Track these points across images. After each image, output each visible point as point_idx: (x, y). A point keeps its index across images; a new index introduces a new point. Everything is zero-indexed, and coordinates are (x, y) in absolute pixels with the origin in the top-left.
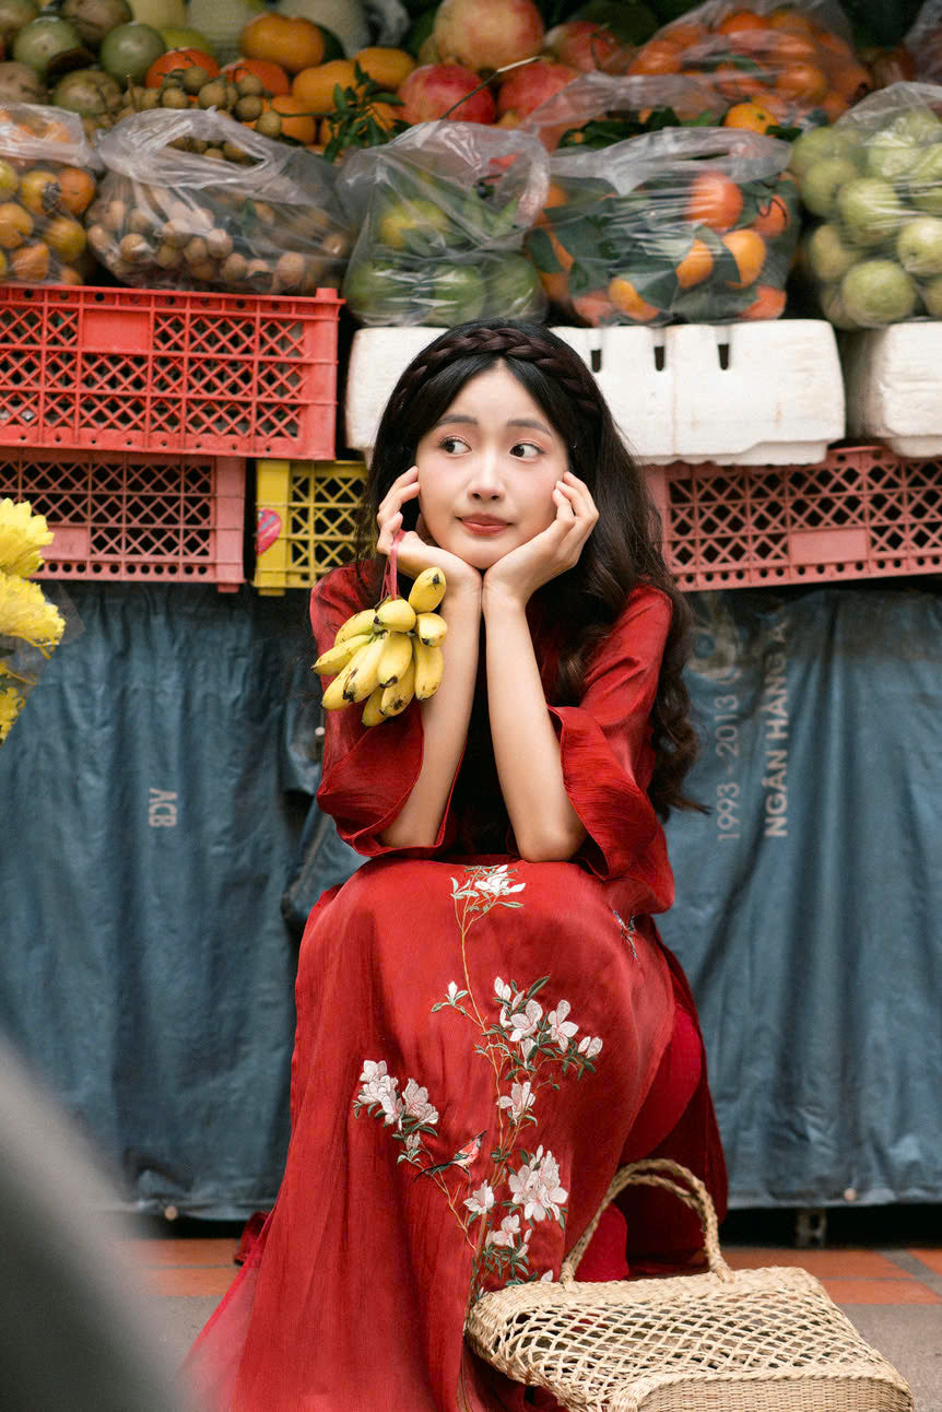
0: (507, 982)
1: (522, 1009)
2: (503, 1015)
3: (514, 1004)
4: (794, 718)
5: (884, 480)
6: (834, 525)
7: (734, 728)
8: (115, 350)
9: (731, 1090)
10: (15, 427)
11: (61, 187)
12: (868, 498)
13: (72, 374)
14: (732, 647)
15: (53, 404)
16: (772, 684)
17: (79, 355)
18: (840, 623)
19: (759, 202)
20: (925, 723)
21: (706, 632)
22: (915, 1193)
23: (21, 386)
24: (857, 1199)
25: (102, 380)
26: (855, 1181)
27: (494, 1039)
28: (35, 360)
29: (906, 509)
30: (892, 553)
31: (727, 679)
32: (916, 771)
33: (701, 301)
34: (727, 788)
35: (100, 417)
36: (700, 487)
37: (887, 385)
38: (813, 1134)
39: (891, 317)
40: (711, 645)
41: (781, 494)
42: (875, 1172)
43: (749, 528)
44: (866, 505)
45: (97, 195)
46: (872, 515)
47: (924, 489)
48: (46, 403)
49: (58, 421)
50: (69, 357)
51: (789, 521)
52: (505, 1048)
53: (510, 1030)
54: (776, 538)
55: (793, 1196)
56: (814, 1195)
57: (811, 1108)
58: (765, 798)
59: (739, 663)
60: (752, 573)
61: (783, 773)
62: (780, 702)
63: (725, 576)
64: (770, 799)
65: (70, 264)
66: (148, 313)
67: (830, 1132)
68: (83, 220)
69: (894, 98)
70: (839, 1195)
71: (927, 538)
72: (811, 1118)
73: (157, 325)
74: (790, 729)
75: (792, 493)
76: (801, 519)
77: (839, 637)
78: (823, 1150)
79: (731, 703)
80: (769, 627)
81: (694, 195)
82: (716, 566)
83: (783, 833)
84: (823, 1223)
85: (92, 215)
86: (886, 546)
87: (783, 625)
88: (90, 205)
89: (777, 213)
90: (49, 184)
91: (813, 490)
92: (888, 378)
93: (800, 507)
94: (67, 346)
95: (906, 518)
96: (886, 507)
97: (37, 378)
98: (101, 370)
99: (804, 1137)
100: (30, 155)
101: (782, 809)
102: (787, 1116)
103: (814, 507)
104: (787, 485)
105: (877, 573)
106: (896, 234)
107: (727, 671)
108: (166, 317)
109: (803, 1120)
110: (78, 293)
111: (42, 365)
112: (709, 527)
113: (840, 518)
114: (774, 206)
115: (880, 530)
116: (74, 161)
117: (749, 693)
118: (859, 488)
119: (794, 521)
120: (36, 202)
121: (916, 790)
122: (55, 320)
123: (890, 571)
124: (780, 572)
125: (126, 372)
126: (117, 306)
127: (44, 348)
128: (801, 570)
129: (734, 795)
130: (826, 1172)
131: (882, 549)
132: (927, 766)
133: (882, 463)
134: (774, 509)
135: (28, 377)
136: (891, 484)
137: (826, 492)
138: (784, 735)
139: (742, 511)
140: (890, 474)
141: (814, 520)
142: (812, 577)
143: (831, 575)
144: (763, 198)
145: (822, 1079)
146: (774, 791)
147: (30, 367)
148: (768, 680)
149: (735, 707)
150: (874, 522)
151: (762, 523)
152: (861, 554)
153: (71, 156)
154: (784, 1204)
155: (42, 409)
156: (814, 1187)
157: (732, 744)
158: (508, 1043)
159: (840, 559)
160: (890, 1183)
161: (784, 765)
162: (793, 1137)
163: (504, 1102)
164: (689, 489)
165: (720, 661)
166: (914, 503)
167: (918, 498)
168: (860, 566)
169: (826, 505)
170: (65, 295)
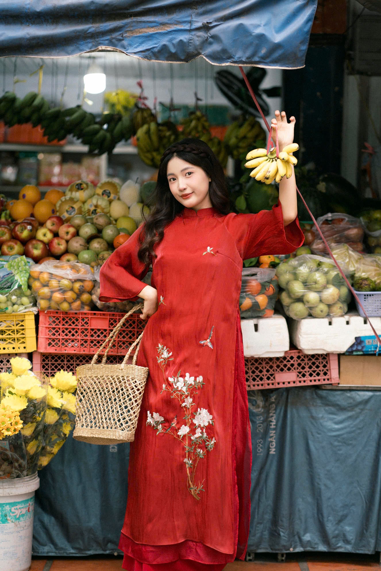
0: (171, 377)
1: (178, 381)
2: (174, 385)
3: (176, 381)
4: (277, 422)
5: (301, 359)
6: (287, 371)
7: (262, 425)
8: (99, 328)
9: (261, 521)
10: (72, 348)
11: (84, 286)
12: (297, 364)
13: (88, 334)
14: (261, 403)
15: (82, 342)
16: (271, 413)
17: (89, 329)
18: (289, 397)
19: (266, 287)
20: (312, 423)
21: (254, 398)
22: (309, 549)
23: (74, 337)
24: (293, 550)
25: (95, 335)
26: (293, 546)
27: (175, 392)
28: (78, 330)
29: (307, 367)
30: (303, 379)
31: (260, 412)
32: (310, 436)
33: (249, 314)
34: (260, 441)
35: (95, 345)
36: (250, 361)
37: (301, 336)
38: (282, 534)
39: (302, 317)
40: (256, 402)
41: (273, 363)
42: (298, 543)
43: (265, 372)
44: (296, 366)
45: (94, 286)
46: (298, 368)
47: (312, 361)
48: (81, 342)
49: (84, 346)
50: (86, 329)
51: (275, 371)
52: (178, 392)
53: (178, 388)
54: (272, 375)
55: (276, 550)
56: (281, 550)
57: (282, 527)
58: (270, 443)
59: (263, 407)
60: (266, 384)
61: (274, 437)
62: (273, 418)
63: (258, 385)
64: (271, 444)
65: (87, 305)
66: (107, 318)
67: (286, 533)
68: (90, 293)
69: (303, 258)
70: (289, 550)
71: (312, 375)
72: (281, 529)
73: (110, 321)
74: (276, 425)
75: (276, 363)
76: (278, 370)
77: (289, 400)
78: (284, 538)
79: (261, 418)
80: (270, 397)
81: (247, 286)
82: (256, 383)
83: (274, 453)
84: (285, 556)
85: (93, 292)
86: (301, 377)
87: (274, 397)
88: (93, 289)
89: (271, 290)
90: (80, 286)
91: (282, 362)
92: (301, 334)
93: (278, 366)
94: (86, 326)
95: (307, 369)
96: (301, 366)
97: (78, 335)
98: (95, 333)
99: (279, 535)
100: (76, 278)
101: (274, 446)
102: (274, 529)
103: (282, 366)
104: (275, 360)
105: (299, 384)
106: (303, 296)
107: (260, 409)
108: (112, 319)
109: (279, 530)
110: (89, 313)
111: (79, 332)
112: (253, 372)
113: (289, 369)
114: (271, 288)
115: (300, 373)
116: (87, 279)
117: (265, 415)
118: (294, 361)
119: (276, 370)
120: (77, 291)
121: (311, 443)
122: (83, 320)
123: (302, 384)
124: (273, 384)
125: (102, 333)
126: (99, 316)
127: (80, 327)
128: (279, 384)
129: (261, 443)
130: (285, 544)
131: (300, 378)
132: (313, 436)
133: (300, 354)
134: (271, 367)
135: (76, 335)
136: (303, 360)
137: (285, 362)
138: (274, 427)
139: (263, 368)
140: (302, 357)
141: (282, 370)
142: (281, 386)
143: (287, 385)
144: (267, 286)
145: (284, 519)
146: (272, 442)
147: (76, 332)
148: (270, 411)
149: (262, 419)
150: (298, 371)
151: (268, 371)
152: (294, 379)
153: (86, 278)
154: (274, 552)
155: (79, 343)
156: (281, 548)
157: (261, 429)
158: (178, 391)
159: (289, 380)
160: (302, 546)
161: (274, 435)
162: (276, 534)
163: (183, 405)
164: (248, 362)
165: (258, 407)
166: (309, 365)
167: (310, 364)
168: (294, 382)
169: (285, 366)
170: (85, 314)
